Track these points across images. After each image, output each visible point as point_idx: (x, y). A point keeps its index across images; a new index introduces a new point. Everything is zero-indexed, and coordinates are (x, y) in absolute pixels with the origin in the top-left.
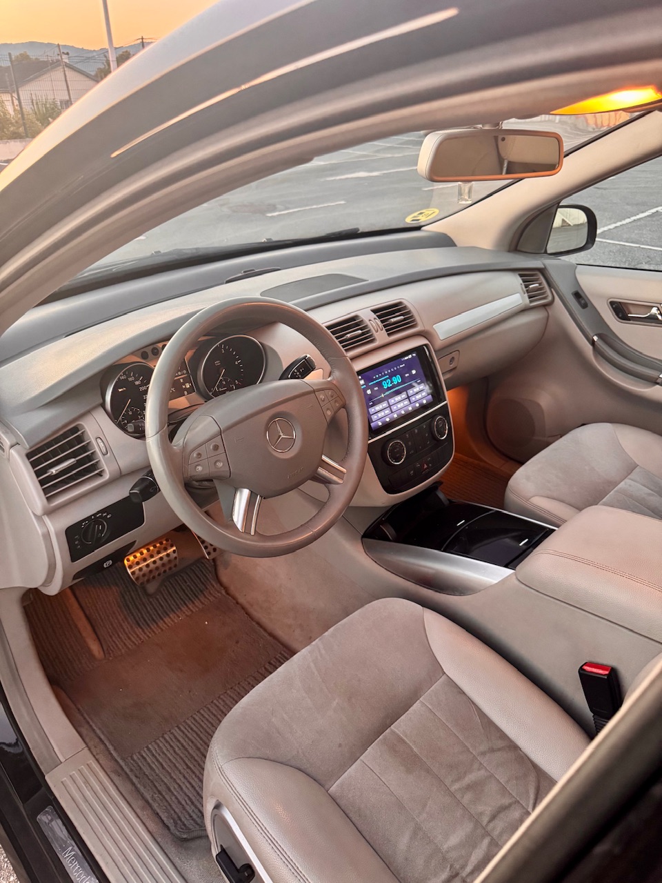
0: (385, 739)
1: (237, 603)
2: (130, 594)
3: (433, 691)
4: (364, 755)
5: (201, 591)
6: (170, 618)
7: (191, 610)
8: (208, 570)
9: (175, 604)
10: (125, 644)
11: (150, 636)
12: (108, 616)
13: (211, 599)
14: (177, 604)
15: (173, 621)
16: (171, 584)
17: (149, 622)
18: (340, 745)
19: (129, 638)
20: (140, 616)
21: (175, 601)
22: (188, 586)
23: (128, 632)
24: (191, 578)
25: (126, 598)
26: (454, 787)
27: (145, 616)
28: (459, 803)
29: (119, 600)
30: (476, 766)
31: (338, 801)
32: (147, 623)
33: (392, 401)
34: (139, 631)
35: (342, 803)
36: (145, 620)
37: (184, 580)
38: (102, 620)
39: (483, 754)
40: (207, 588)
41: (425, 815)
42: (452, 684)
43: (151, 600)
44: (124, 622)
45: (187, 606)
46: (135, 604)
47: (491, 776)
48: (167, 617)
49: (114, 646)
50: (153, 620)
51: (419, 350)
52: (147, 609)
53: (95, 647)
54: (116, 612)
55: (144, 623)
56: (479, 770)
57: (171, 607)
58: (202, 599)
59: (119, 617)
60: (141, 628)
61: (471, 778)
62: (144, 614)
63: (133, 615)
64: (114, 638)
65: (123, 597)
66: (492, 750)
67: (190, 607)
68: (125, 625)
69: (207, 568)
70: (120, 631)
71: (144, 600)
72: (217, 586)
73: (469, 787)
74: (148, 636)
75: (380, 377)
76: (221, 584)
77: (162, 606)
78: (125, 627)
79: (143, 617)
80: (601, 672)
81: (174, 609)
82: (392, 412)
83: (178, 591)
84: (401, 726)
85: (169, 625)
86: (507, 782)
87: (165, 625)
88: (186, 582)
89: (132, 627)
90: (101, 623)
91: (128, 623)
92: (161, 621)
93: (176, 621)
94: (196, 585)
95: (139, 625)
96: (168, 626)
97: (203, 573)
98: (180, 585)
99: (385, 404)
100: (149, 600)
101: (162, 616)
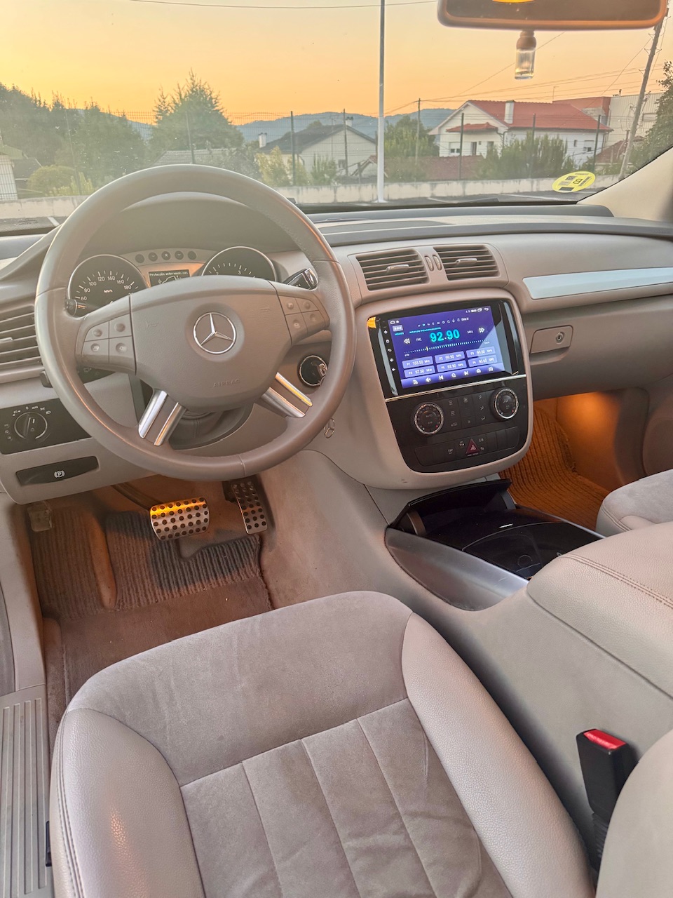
0: (283, 750)
1: (267, 587)
2: (162, 552)
3: (379, 713)
4: (249, 759)
5: (237, 568)
6: (195, 586)
7: (219, 584)
8: (252, 548)
9: (205, 574)
10: (139, 599)
11: (167, 598)
12: (132, 568)
13: (244, 577)
14: (207, 575)
15: (196, 590)
16: (209, 553)
17: (172, 584)
18: (221, 738)
19: (146, 596)
20: (165, 577)
21: (206, 571)
22: (226, 558)
23: (147, 589)
24: (231, 552)
25: (157, 554)
26: (348, 843)
27: (170, 578)
28: (345, 865)
29: (149, 555)
30: (394, 826)
31: (186, 803)
32: (170, 585)
33: (439, 358)
34: (158, 591)
35: (190, 807)
36: (169, 582)
37: (223, 552)
38: (125, 571)
39: (414, 815)
40: (244, 567)
41: (288, 863)
42: (412, 714)
43: (182, 563)
44: (147, 578)
45: (217, 579)
46: (164, 563)
47: (410, 848)
48: (192, 584)
49: (128, 599)
50: (177, 583)
51: (496, 304)
52: (175, 572)
53: (107, 594)
54: (142, 566)
55: (167, 584)
56: (395, 833)
57: (200, 575)
58: (235, 574)
59: (144, 572)
60: (162, 589)
61: (380, 839)
62: (170, 575)
63: (159, 574)
64: (131, 592)
65: (154, 552)
66: (428, 815)
67: (219, 580)
68: (147, 582)
69: (251, 546)
70: (140, 587)
71: (175, 562)
72: (255, 567)
73: (369, 851)
74: (165, 598)
75: (427, 327)
76: (260, 566)
77: (191, 572)
78: (146, 584)
79: (168, 578)
80: (607, 744)
81: (203, 579)
82: (437, 372)
83: (213, 562)
84: (314, 744)
85: (191, 592)
86: (430, 865)
87: (186, 591)
88: (225, 554)
89: (153, 585)
90: (124, 573)
91: (151, 581)
92: (185, 587)
93: (199, 591)
94: (234, 561)
95: (161, 586)
96: (189, 593)
97: (245, 549)
98: (217, 556)
99: (428, 360)
100: (180, 563)
101: (187, 582)
